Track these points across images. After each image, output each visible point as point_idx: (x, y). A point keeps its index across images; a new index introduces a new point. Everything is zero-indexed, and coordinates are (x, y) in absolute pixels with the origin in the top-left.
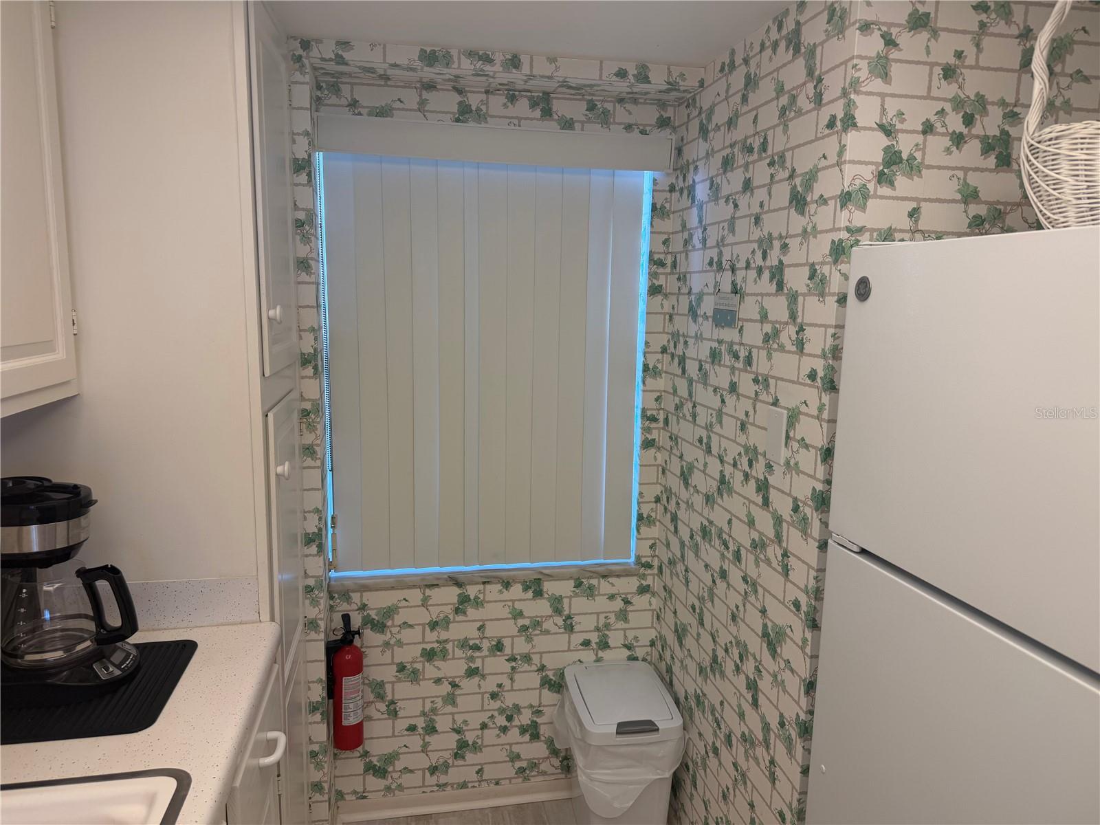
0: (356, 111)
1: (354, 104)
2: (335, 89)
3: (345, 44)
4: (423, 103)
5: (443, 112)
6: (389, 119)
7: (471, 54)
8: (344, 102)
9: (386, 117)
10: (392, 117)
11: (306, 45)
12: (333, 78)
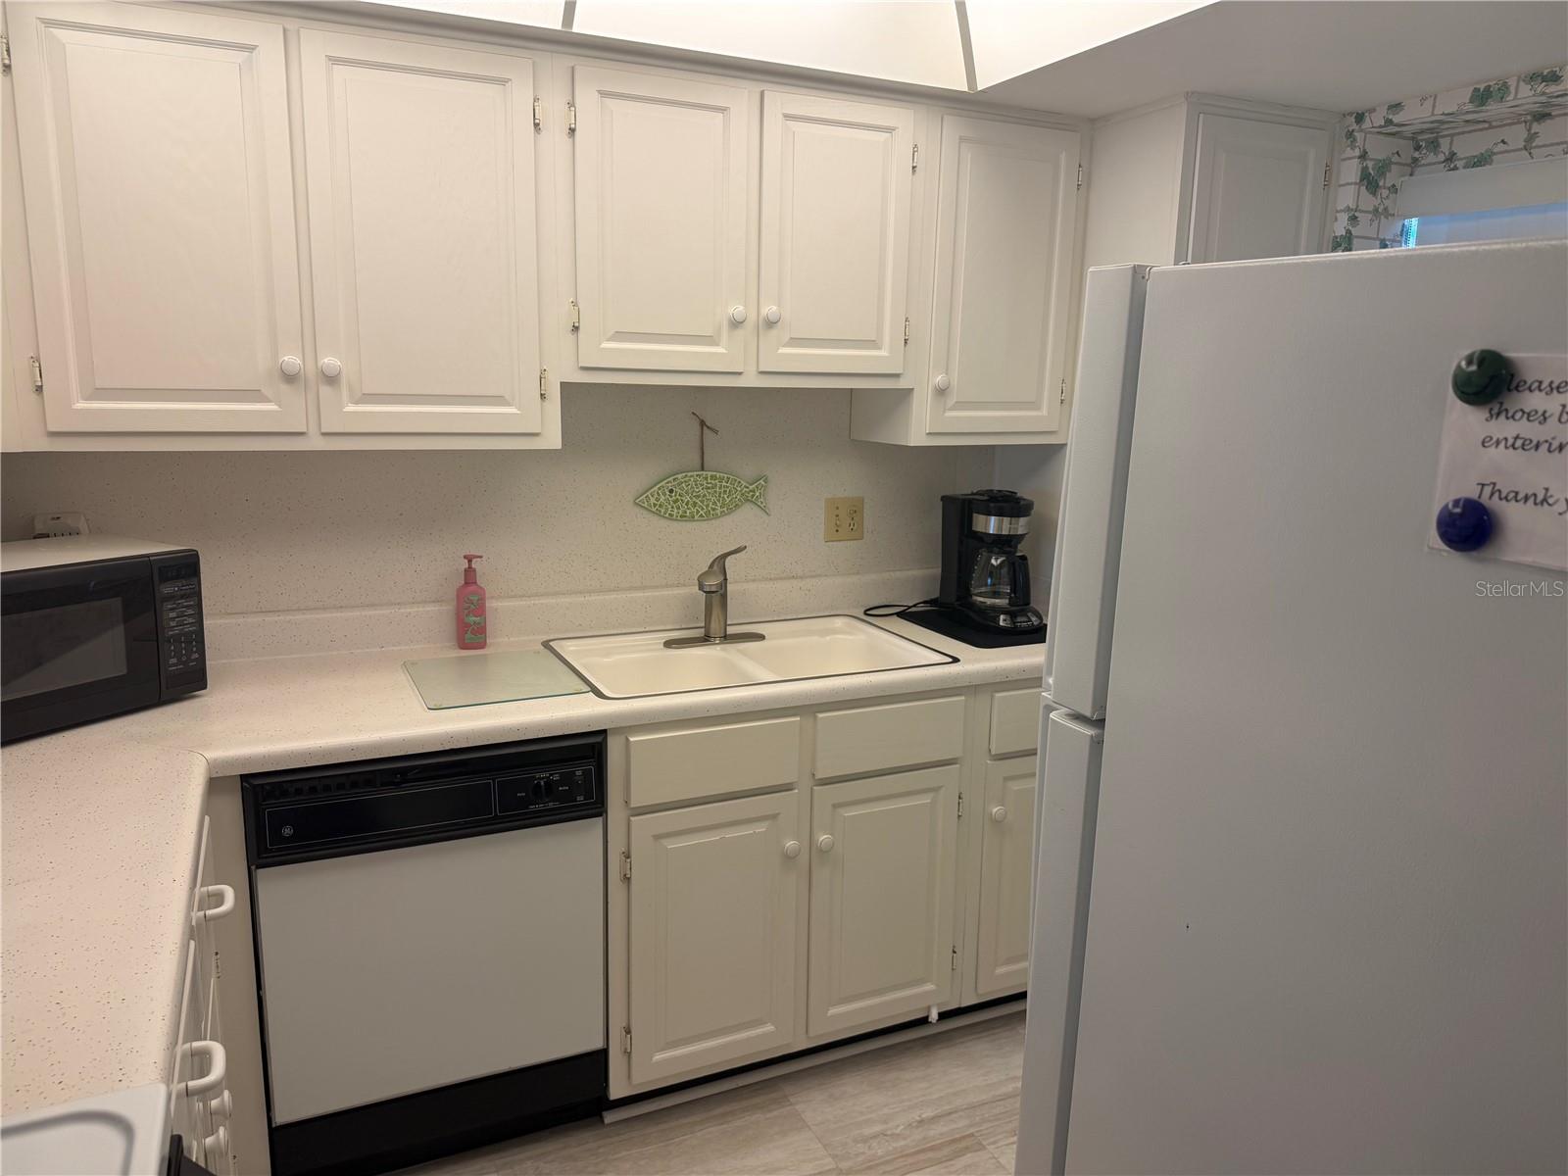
0: (1452, 166)
1: (1451, 158)
2: (1434, 145)
3: (1396, 107)
4: (1531, 137)
5: (1552, 145)
6: (1488, 167)
7: (1534, 78)
8: (1441, 157)
9: (1484, 165)
10: (1490, 164)
11: (1360, 118)
12: (1432, 133)
